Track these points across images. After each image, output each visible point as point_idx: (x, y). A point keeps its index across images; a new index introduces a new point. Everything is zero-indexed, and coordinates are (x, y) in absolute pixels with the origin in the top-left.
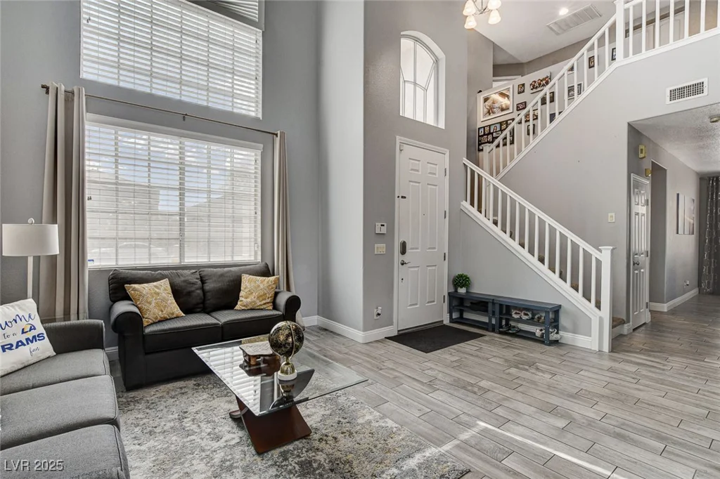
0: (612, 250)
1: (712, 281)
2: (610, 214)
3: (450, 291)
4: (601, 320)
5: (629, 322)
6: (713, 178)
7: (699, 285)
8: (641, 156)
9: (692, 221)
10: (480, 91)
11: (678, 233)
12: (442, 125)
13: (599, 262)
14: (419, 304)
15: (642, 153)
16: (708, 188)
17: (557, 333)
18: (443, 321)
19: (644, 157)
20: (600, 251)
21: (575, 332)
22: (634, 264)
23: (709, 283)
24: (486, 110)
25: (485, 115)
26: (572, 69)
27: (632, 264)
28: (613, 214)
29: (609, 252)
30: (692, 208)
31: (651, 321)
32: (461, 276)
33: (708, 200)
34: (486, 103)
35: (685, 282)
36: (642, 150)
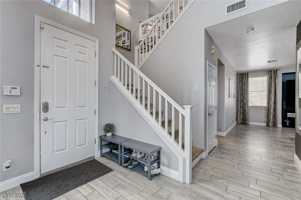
0: (191, 108)
1: (241, 118)
2: (195, 85)
3: (100, 135)
4: (184, 160)
5: (206, 149)
6: (242, 73)
7: (237, 120)
8: (213, 52)
9: (234, 92)
10: (140, 22)
11: (229, 97)
12: (93, 23)
13: (183, 117)
14: (67, 148)
15: (213, 50)
16: (240, 77)
17: (159, 167)
18: (94, 156)
19: (214, 53)
20: (184, 108)
21: (169, 167)
22: (209, 115)
23: (240, 119)
24: (143, 32)
25: (142, 35)
26: (181, 8)
27: (208, 115)
28: (197, 85)
29: (189, 109)
30: (234, 86)
31: (218, 145)
32: (107, 125)
33: (240, 83)
34: (143, 28)
35: (232, 120)
36: (213, 48)
